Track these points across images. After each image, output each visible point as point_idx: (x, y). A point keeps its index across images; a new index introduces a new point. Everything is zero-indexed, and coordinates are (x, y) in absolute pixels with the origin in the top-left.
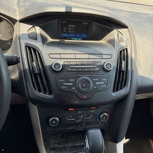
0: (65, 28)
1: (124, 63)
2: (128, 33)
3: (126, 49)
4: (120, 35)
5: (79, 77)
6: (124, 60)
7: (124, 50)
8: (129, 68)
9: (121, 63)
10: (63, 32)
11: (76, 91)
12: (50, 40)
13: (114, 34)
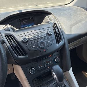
0: (22, 23)
1: (56, 29)
2: (53, 16)
3: (55, 23)
4: (50, 18)
5: (38, 42)
6: (56, 28)
7: (54, 24)
8: (60, 31)
9: (55, 30)
10: (21, 25)
11: (39, 49)
12: (16, 29)
13: (47, 18)
